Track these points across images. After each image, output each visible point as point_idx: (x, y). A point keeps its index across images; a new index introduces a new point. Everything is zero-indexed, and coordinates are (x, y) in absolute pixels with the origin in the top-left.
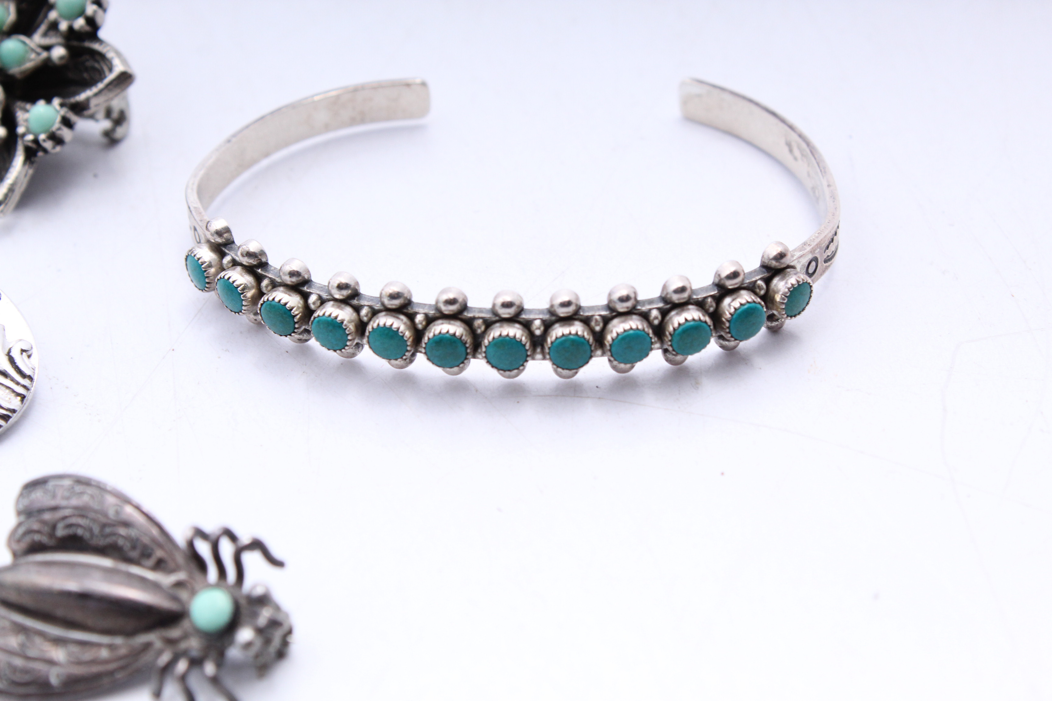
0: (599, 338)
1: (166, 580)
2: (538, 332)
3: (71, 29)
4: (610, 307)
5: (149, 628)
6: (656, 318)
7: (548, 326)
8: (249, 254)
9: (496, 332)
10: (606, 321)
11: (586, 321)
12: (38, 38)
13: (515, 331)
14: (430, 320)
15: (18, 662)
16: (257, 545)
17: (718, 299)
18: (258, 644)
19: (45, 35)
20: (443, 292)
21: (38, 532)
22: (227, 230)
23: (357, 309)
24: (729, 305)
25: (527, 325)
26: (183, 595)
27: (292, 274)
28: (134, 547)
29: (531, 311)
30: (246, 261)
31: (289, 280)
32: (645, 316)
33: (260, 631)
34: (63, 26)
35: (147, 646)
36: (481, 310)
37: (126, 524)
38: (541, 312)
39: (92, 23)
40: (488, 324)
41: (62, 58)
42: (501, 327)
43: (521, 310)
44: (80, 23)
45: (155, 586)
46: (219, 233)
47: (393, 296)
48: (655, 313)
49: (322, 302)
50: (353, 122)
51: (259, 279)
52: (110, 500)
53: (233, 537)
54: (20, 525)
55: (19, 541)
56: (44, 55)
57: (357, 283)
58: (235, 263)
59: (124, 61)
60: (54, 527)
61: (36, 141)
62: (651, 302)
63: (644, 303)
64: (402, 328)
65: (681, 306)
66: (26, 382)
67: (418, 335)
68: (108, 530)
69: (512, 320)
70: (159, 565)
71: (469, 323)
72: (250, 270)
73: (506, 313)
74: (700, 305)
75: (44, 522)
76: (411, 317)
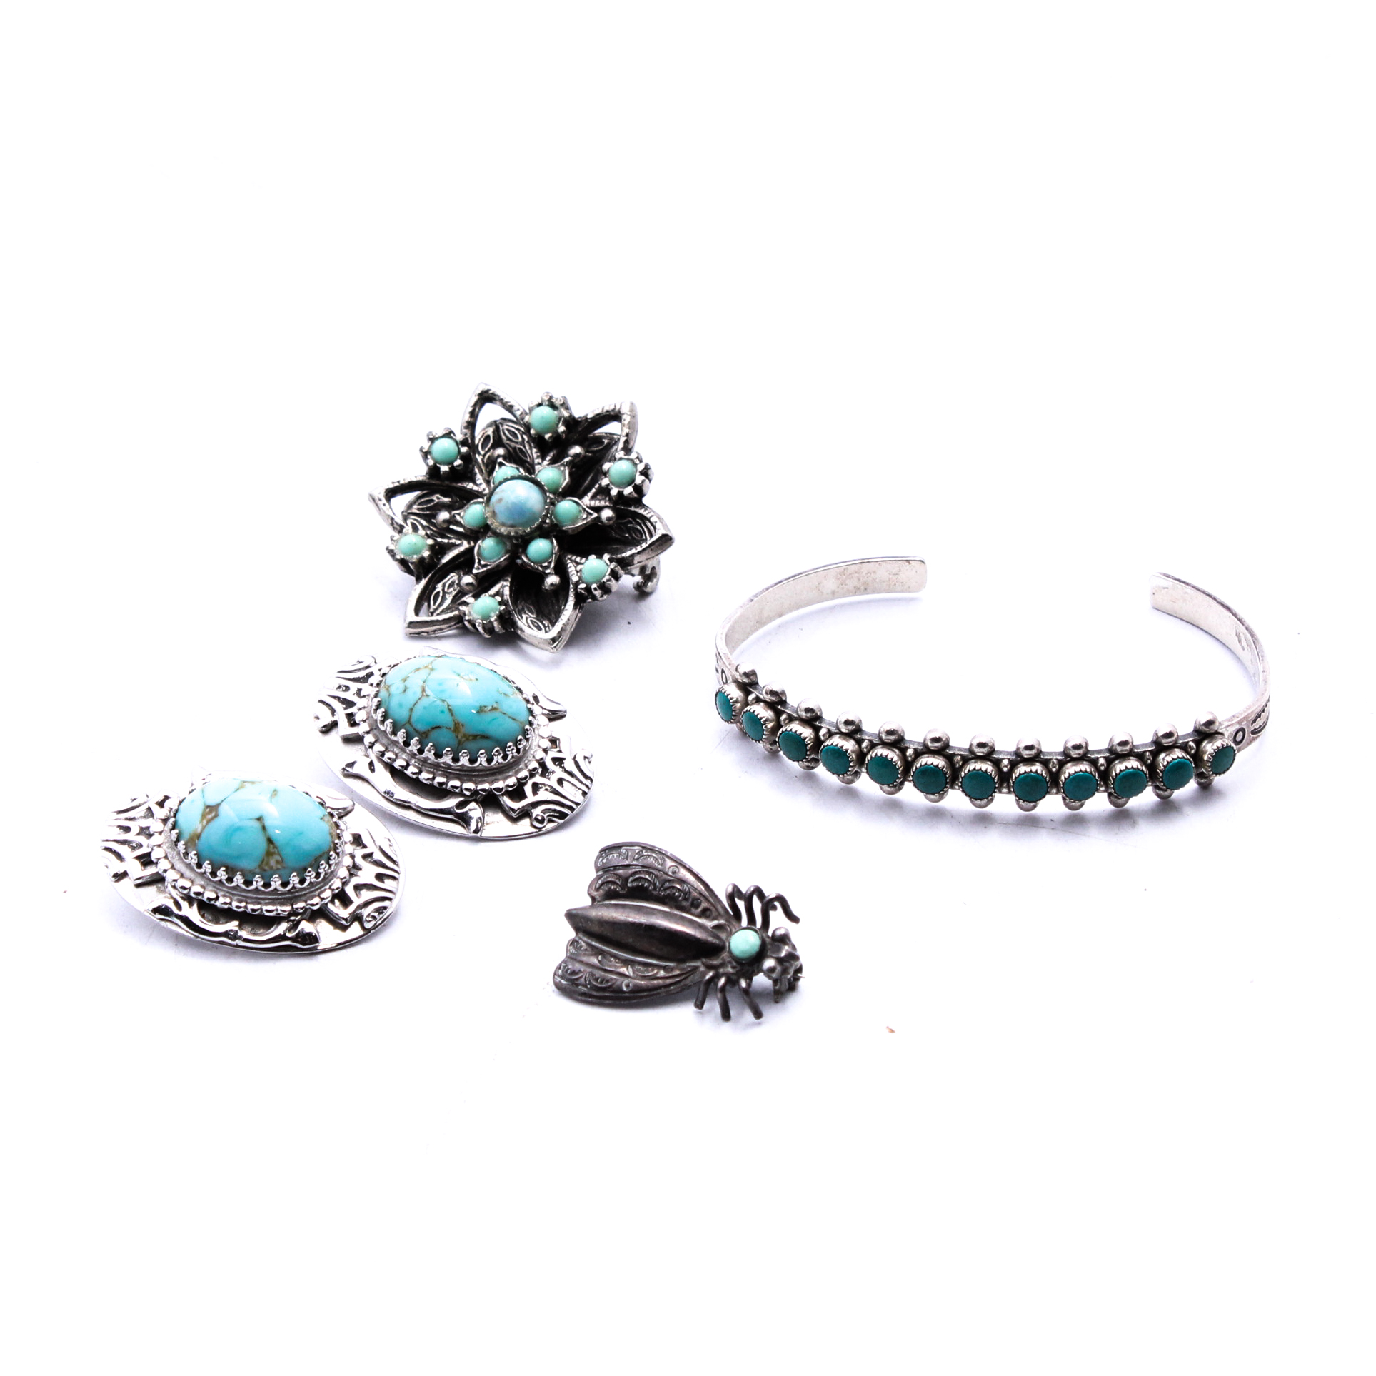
0: (1055, 777)
1: (710, 924)
2: (1005, 770)
3: (620, 493)
4: (1065, 754)
5: (696, 957)
6: (1102, 765)
7: (1013, 765)
8: (772, 693)
9: (971, 766)
10: (1062, 764)
11: (1045, 763)
12: (586, 501)
13: (987, 767)
14: (918, 754)
15: (598, 973)
16: (781, 899)
17: (1155, 754)
18: (779, 969)
19: (593, 498)
20: (930, 732)
21: (614, 883)
22: (753, 673)
23: (859, 742)
24: (1163, 759)
25: (997, 763)
26: (723, 936)
27: (808, 710)
28: (686, 899)
29: (1000, 752)
30: (768, 698)
31: (804, 715)
32: (1094, 762)
33: (780, 961)
34: (614, 492)
35: (696, 968)
36: (960, 749)
37: (682, 881)
38: (1009, 753)
39: (639, 490)
40: (966, 760)
41: (609, 519)
42: (975, 762)
43: (992, 751)
44: (628, 490)
45: (701, 927)
46: (746, 675)
47: (889, 733)
48: (1102, 761)
49: (830, 734)
50: (857, 591)
51: (778, 714)
52: (669, 863)
53: (761, 895)
54: (599, 877)
55: (597, 890)
56: (595, 515)
57: (860, 721)
58: (758, 700)
59: (665, 526)
60: (626, 879)
61: (588, 589)
62: (1099, 752)
63: (1093, 752)
64: (895, 758)
65: (1123, 757)
66: (588, 782)
67: (908, 765)
68: (667, 884)
69: (985, 758)
70: (705, 913)
71: (949, 758)
72: (771, 705)
73: (980, 752)
74: (1140, 757)
75: (619, 876)
76: (903, 751)
